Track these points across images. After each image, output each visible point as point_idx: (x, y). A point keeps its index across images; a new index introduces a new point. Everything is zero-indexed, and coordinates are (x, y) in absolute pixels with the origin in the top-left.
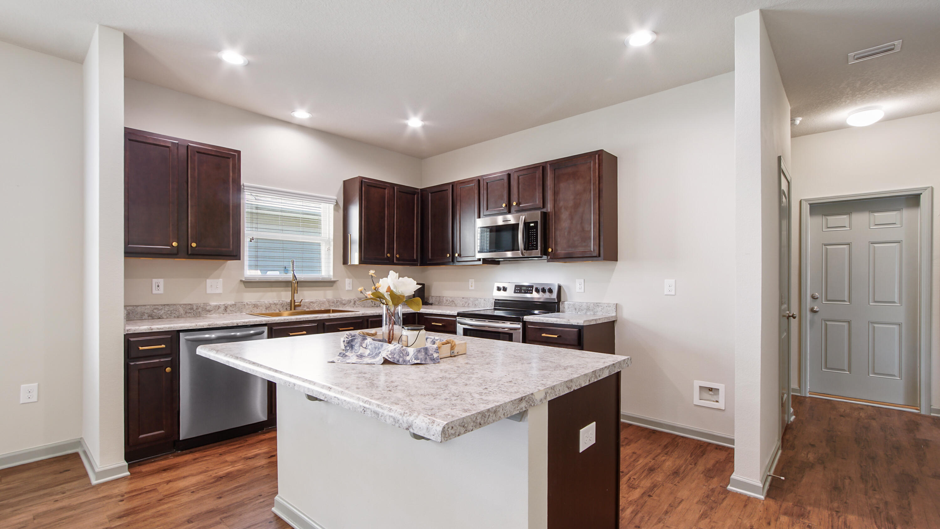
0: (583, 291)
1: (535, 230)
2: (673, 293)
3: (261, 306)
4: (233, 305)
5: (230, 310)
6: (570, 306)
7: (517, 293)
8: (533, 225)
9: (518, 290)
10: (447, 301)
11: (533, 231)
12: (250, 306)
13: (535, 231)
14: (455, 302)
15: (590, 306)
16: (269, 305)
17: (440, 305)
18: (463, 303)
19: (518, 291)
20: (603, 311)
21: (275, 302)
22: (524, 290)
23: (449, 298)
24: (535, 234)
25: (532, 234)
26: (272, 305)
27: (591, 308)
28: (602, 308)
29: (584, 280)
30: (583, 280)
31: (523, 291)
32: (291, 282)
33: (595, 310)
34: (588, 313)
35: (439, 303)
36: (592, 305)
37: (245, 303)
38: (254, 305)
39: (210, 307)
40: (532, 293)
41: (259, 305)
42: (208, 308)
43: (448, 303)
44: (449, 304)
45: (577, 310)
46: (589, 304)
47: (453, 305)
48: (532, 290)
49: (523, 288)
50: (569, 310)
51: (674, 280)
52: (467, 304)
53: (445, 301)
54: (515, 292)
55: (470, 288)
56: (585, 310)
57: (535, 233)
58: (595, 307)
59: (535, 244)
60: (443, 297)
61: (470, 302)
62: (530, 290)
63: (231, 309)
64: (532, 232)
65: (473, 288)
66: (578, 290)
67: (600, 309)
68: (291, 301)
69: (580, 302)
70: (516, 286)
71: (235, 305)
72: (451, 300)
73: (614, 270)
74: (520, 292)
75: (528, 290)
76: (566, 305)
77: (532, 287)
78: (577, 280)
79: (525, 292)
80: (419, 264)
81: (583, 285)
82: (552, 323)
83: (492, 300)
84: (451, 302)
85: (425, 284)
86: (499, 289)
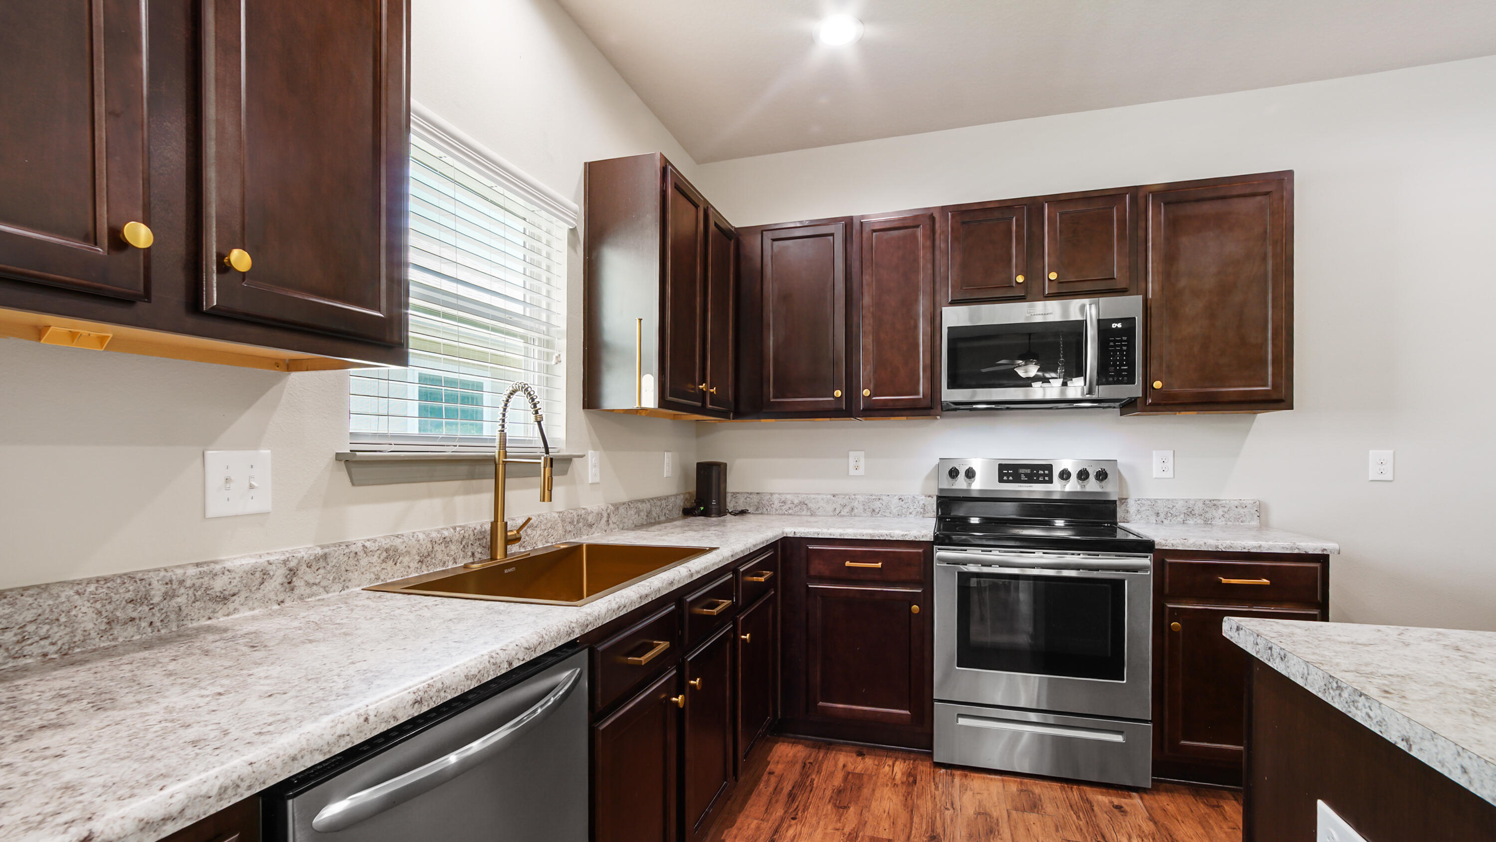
0: (1172, 476)
1: (1124, 338)
2: (1389, 477)
3: (408, 552)
4: (317, 559)
5: (308, 584)
6: (1143, 508)
7: (1008, 481)
8: (1119, 325)
9: (1008, 475)
10: (784, 502)
11: (1118, 341)
12: (375, 559)
13: (1125, 341)
14: (810, 505)
15: (1196, 508)
16: (429, 545)
17: (762, 514)
18: (834, 506)
19: (1011, 478)
20: (1226, 516)
21: (446, 533)
22: (1026, 475)
23: (789, 497)
24: (1125, 348)
25: (1118, 346)
26: (437, 547)
27: (1196, 512)
28: (1226, 510)
29: (1174, 451)
30: (1172, 452)
31: (1023, 478)
32: (492, 460)
33: (1208, 515)
34: (1191, 522)
35: (757, 509)
36: (1200, 504)
37: (358, 548)
38: (387, 550)
39: (226, 578)
40: (1051, 481)
41: (402, 548)
42: (218, 585)
43: (786, 507)
44: (790, 511)
45: (1162, 516)
46: (1192, 502)
47: (804, 513)
48: (1050, 475)
49: (1022, 471)
50: (1139, 516)
51: (1392, 451)
52: (847, 509)
53: (777, 504)
54: (1001, 480)
55: (852, 472)
56: (1182, 516)
57: (1125, 345)
58: (1207, 509)
59: (1125, 370)
60: (772, 494)
61: (856, 504)
62: (1044, 475)
63: (310, 577)
64: (1115, 341)
65: (861, 471)
66: (1156, 472)
67: (1220, 512)
68: (494, 525)
69: (1169, 500)
70: (1002, 467)
71: (325, 557)
72: (796, 502)
73: (1248, 431)
74: (1017, 480)
75: (1039, 475)
76: (1132, 506)
77: (1049, 467)
78: (1154, 452)
79: (1031, 479)
80: (731, 415)
81: (1170, 464)
82: (1246, 550)
83: (922, 499)
84: (796, 506)
85: (726, 464)
86: (954, 473)
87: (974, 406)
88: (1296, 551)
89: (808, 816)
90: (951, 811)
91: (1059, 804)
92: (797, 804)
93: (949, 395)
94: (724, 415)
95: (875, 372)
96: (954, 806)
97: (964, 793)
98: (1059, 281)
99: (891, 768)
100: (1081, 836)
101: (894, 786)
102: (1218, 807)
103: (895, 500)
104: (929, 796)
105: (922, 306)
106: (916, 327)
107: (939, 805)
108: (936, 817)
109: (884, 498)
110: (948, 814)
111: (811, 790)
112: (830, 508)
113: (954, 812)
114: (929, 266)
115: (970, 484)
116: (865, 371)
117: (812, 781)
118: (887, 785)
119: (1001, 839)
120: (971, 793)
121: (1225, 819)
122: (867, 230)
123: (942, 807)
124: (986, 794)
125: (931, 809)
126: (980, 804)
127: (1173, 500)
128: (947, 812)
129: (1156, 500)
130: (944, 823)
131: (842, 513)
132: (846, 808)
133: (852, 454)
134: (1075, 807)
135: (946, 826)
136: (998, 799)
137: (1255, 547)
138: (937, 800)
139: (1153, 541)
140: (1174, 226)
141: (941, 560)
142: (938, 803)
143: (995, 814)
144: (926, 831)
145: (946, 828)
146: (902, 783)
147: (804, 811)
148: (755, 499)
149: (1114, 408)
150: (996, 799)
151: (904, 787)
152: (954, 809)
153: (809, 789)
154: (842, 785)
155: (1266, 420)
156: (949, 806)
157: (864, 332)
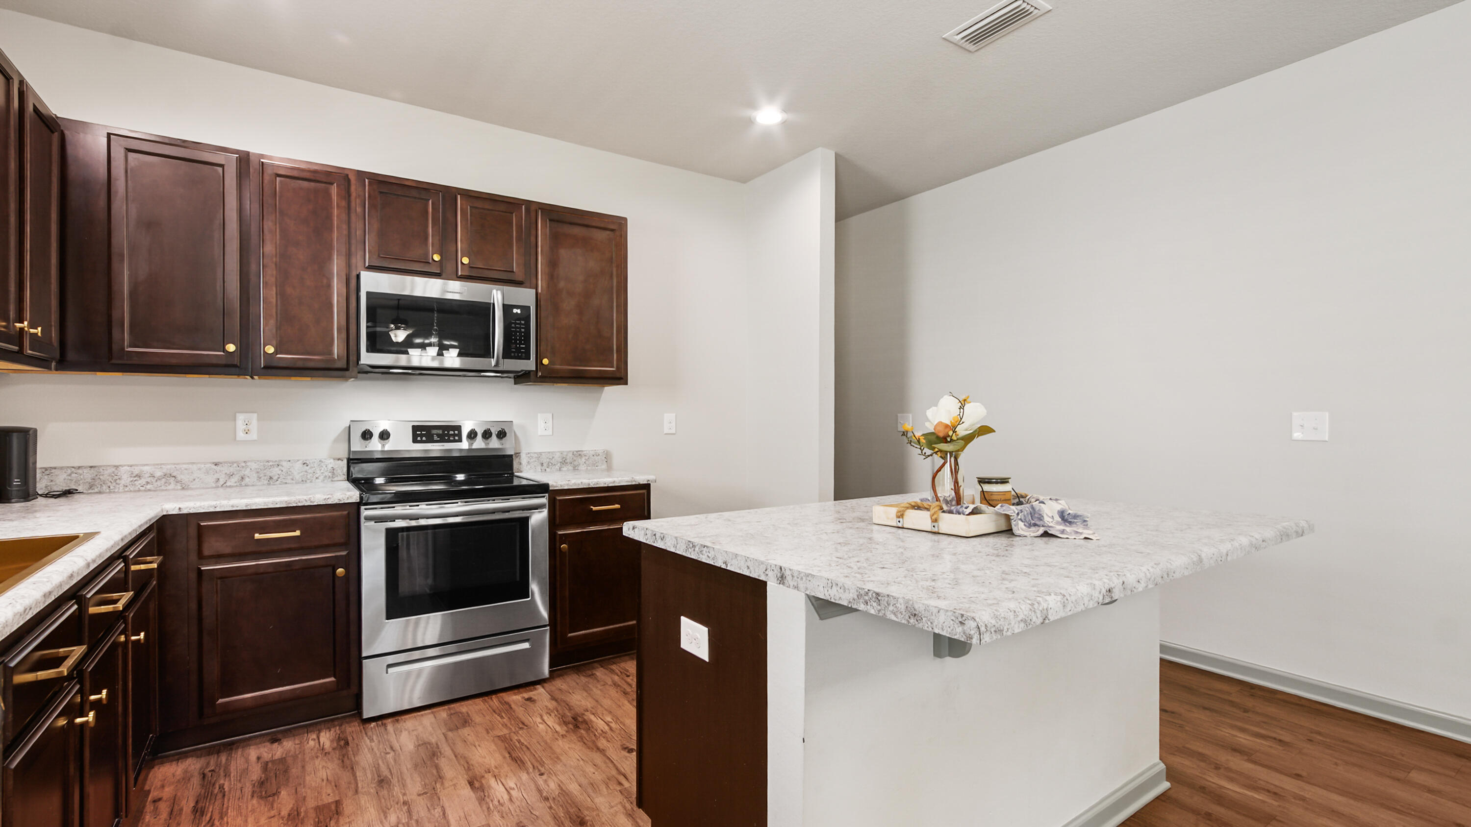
0: (551, 433)
1: (523, 322)
2: (673, 431)
6: (532, 460)
7: (421, 442)
8: (519, 311)
9: (421, 436)
10: (139, 476)
11: (518, 324)
13: (523, 324)
14: (179, 478)
15: (568, 457)
17: (100, 493)
18: (217, 476)
19: (424, 439)
20: (587, 462)
22: (438, 435)
23: (146, 468)
24: (523, 330)
25: (518, 328)
27: (568, 461)
28: (587, 458)
29: (553, 414)
30: (551, 415)
31: (436, 438)
33: (576, 463)
34: (565, 469)
35: (91, 487)
36: (570, 455)
40: (460, 441)
43: (143, 481)
44: (149, 487)
45: (545, 465)
46: (565, 454)
47: (172, 486)
48: (459, 435)
49: (434, 432)
50: (529, 467)
51: (675, 413)
52: (234, 479)
53: (126, 479)
54: (415, 441)
55: (241, 435)
56: (559, 464)
57: (523, 328)
58: (575, 458)
59: (523, 348)
60: (117, 467)
61: (247, 472)
62: (454, 435)
64: (516, 324)
65: (254, 436)
66: (541, 431)
67: (583, 460)
69: (549, 452)
70: (415, 429)
72: (158, 474)
73: (599, 399)
74: (430, 440)
75: (449, 435)
76: (524, 459)
77: (458, 428)
78: (539, 414)
79: (442, 439)
80: (53, 364)
81: (550, 424)
82: (606, 485)
83: (331, 463)
84: (159, 479)
85: (35, 431)
86: (367, 435)
87: (391, 371)
88: (634, 483)
89: (229, 820)
90: (392, 754)
91: (485, 713)
92: (209, 815)
93: (368, 358)
94: (42, 363)
95: (278, 328)
96: (394, 749)
97: (400, 735)
98: (470, 266)
99: (317, 741)
100: (507, 729)
101: (325, 755)
102: (593, 675)
103: (299, 465)
104: (366, 750)
105: (336, 266)
106: (329, 286)
107: (378, 755)
108: (378, 764)
109: (284, 464)
110: (390, 757)
111: (224, 796)
112: (210, 480)
113: (395, 753)
114: (345, 227)
115: (383, 446)
116: (266, 326)
117: (222, 787)
118: (317, 757)
119: (444, 757)
120: (407, 732)
121: (598, 681)
122: (269, 172)
123: (383, 754)
124: (420, 729)
125: (371, 760)
126: (417, 738)
127: (552, 453)
128: (388, 756)
129: (541, 453)
130: (388, 766)
131: (228, 484)
132: (276, 794)
133: (241, 418)
134: (497, 711)
135: (391, 767)
136: (433, 728)
137: (611, 483)
138: (375, 749)
139: (548, 484)
140: (556, 240)
141: (368, 519)
142: (377, 752)
143: (434, 741)
144: (373, 779)
145: (392, 769)
146: (334, 749)
147: (222, 818)
148: (88, 475)
149: (510, 378)
150: (431, 729)
151: (337, 752)
152: (394, 751)
153: (220, 796)
154: (263, 776)
155: (611, 391)
156: (388, 750)
157: (265, 283)
